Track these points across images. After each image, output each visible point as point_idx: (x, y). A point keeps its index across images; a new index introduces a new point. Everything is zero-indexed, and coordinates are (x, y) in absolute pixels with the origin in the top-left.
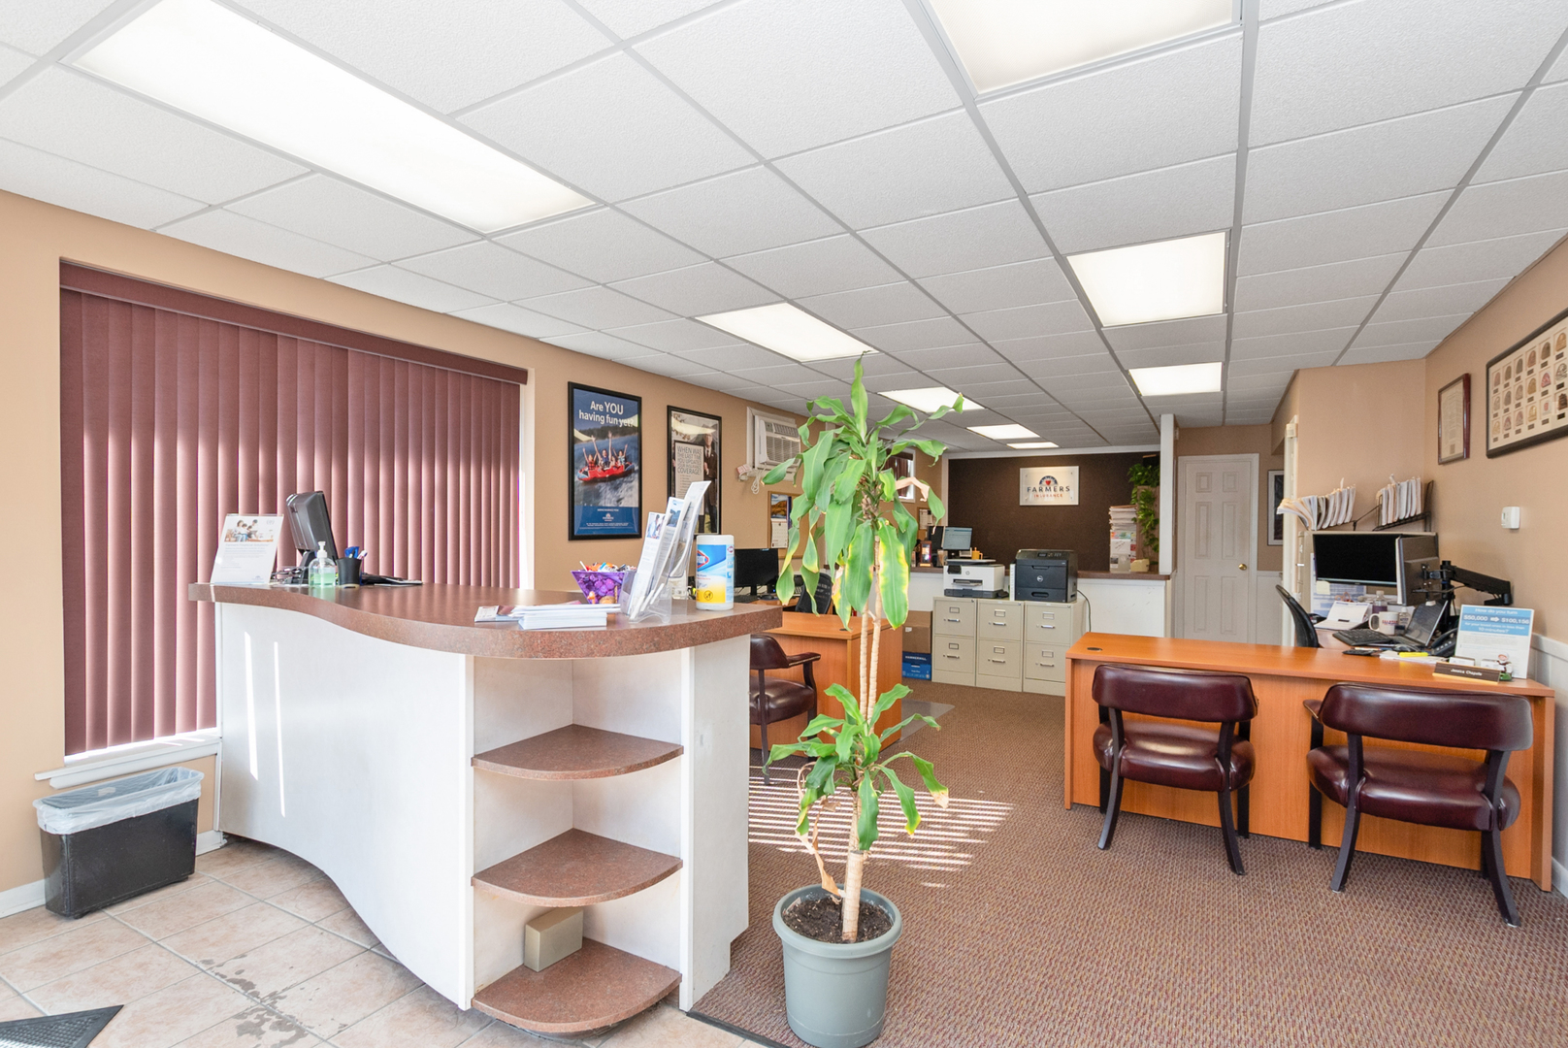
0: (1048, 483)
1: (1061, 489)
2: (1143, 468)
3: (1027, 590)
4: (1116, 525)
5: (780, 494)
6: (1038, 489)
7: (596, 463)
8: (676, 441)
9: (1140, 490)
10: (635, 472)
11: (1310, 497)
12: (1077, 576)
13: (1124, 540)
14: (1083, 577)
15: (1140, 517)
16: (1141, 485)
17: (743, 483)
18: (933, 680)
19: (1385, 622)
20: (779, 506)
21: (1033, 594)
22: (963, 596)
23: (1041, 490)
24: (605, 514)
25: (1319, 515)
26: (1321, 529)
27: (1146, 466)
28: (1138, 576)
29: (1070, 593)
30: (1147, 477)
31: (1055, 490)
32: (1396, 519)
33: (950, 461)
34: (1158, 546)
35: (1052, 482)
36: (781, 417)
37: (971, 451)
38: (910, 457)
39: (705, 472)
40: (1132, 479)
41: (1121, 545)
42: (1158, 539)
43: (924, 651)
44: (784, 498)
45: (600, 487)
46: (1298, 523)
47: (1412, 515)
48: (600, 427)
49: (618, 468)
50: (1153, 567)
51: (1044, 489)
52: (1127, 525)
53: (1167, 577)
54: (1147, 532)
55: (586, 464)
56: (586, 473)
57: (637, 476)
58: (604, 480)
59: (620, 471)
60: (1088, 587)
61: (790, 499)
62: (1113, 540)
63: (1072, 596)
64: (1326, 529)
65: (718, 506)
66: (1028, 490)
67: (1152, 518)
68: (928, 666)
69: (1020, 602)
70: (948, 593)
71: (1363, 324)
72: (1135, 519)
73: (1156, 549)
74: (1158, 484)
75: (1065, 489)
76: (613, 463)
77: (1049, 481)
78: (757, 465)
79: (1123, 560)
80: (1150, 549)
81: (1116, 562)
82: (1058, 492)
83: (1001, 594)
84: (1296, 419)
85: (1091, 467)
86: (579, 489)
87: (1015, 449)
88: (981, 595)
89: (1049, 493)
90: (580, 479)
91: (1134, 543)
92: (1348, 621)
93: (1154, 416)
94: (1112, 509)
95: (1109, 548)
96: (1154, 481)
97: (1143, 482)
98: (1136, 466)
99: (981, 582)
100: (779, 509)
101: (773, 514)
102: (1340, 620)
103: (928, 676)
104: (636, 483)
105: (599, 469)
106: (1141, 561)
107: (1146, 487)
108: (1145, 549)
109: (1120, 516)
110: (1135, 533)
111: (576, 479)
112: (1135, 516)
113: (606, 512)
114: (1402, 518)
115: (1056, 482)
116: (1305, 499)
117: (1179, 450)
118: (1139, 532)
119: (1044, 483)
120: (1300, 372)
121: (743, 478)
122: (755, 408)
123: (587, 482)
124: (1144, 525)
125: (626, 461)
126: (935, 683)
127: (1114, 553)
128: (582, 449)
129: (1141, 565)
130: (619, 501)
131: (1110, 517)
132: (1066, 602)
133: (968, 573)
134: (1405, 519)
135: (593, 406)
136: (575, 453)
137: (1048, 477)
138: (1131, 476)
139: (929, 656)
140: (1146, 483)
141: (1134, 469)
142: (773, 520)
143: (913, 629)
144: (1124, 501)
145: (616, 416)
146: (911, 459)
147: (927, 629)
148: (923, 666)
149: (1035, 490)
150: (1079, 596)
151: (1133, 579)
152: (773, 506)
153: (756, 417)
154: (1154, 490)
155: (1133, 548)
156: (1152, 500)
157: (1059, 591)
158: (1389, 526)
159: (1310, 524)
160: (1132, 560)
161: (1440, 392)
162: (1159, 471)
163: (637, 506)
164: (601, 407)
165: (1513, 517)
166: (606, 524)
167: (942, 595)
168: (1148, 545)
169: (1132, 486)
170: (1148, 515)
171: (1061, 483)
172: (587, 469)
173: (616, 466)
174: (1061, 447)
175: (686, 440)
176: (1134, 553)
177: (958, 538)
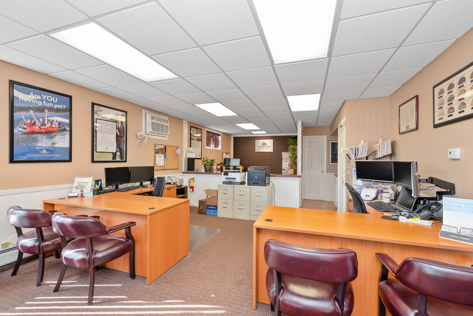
0: (264, 145)
1: (268, 147)
2: (292, 140)
3: (252, 182)
4: (284, 158)
5: (160, 145)
6: (261, 147)
7: (34, 124)
8: (97, 119)
9: (291, 147)
10: (67, 131)
11: (352, 147)
12: (270, 176)
13: (286, 163)
14: (272, 176)
15: (291, 155)
16: (291, 145)
17: (140, 140)
18: (218, 216)
19: (385, 198)
20: (160, 150)
21: (254, 183)
22: (229, 184)
23: (262, 147)
24: (42, 150)
25: (355, 154)
26: (356, 159)
27: (293, 139)
28: (291, 176)
29: (267, 182)
30: (293, 142)
31: (266, 147)
32: (383, 156)
33: (234, 137)
34: (297, 165)
35: (265, 145)
36: (160, 115)
37: (240, 134)
38: (220, 135)
39: (117, 134)
40: (289, 143)
41: (286, 164)
42: (297, 163)
43: (215, 205)
44: (163, 147)
45: (37, 136)
46: (346, 156)
47: (388, 154)
49: (53, 128)
50: (295, 172)
51: (263, 147)
52: (287, 158)
53: (300, 176)
54: (293, 160)
55: (25, 124)
56: (24, 129)
57: (68, 132)
58: (40, 133)
59: (54, 130)
60: (274, 180)
61: (165, 147)
62: (283, 163)
63: (268, 184)
64: (358, 159)
65: (125, 148)
66: (258, 147)
67: (295, 156)
68: (216, 210)
69: (249, 186)
70: (224, 183)
71: (379, 73)
72: (290, 156)
73: (296, 166)
74: (297, 145)
75: (269, 147)
76: (49, 125)
77: (264, 144)
78: (147, 133)
79: (286, 169)
80: (294, 166)
81: (284, 170)
82: (267, 147)
83: (243, 183)
84: (345, 119)
85: (277, 140)
87: (253, 134)
88: (235, 183)
89: (264, 148)
90: (19, 131)
91: (289, 164)
92: (369, 196)
93: (295, 121)
94: (283, 153)
95: (282, 165)
96: (296, 144)
97: (292, 144)
98: (290, 139)
99: (235, 179)
100: (159, 151)
101: (157, 152)
102: (366, 196)
103: (216, 214)
105: (36, 128)
106: (291, 170)
107: (293, 146)
108: (293, 166)
109: (286, 156)
110: (290, 161)
112: (290, 155)
113: (43, 149)
114: (385, 155)
115: (266, 145)
116: (350, 148)
117: (303, 134)
118: (291, 160)
119: (263, 145)
120: (346, 101)
121: (140, 137)
122: (147, 110)
124: (292, 158)
125: (59, 125)
126: (218, 217)
127: (283, 167)
129: (291, 171)
131: (282, 156)
132: (265, 186)
133: (231, 175)
134: (386, 155)
137: (264, 143)
138: (288, 142)
139: (216, 207)
140: (293, 145)
141: (289, 140)
142: (156, 155)
143: (211, 196)
144: (286, 150)
145: (53, 102)
146: (220, 136)
147: (216, 196)
148: (215, 210)
149: (260, 147)
150: (271, 183)
151: (289, 177)
152: (156, 150)
153: (147, 113)
154: (295, 147)
155: (289, 165)
156: (295, 150)
157: (263, 182)
158: (380, 158)
159: (352, 157)
160: (289, 169)
161: (400, 106)
162: (297, 141)
163: (68, 146)
165: (457, 153)
166: (42, 155)
167: (221, 184)
168: (294, 165)
169: (288, 145)
170: (293, 155)
171: (268, 145)
172: (25, 127)
173: (51, 127)
174: (268, 133)
175: (104, 119)
176: (289, 167)
177: (235, 162)
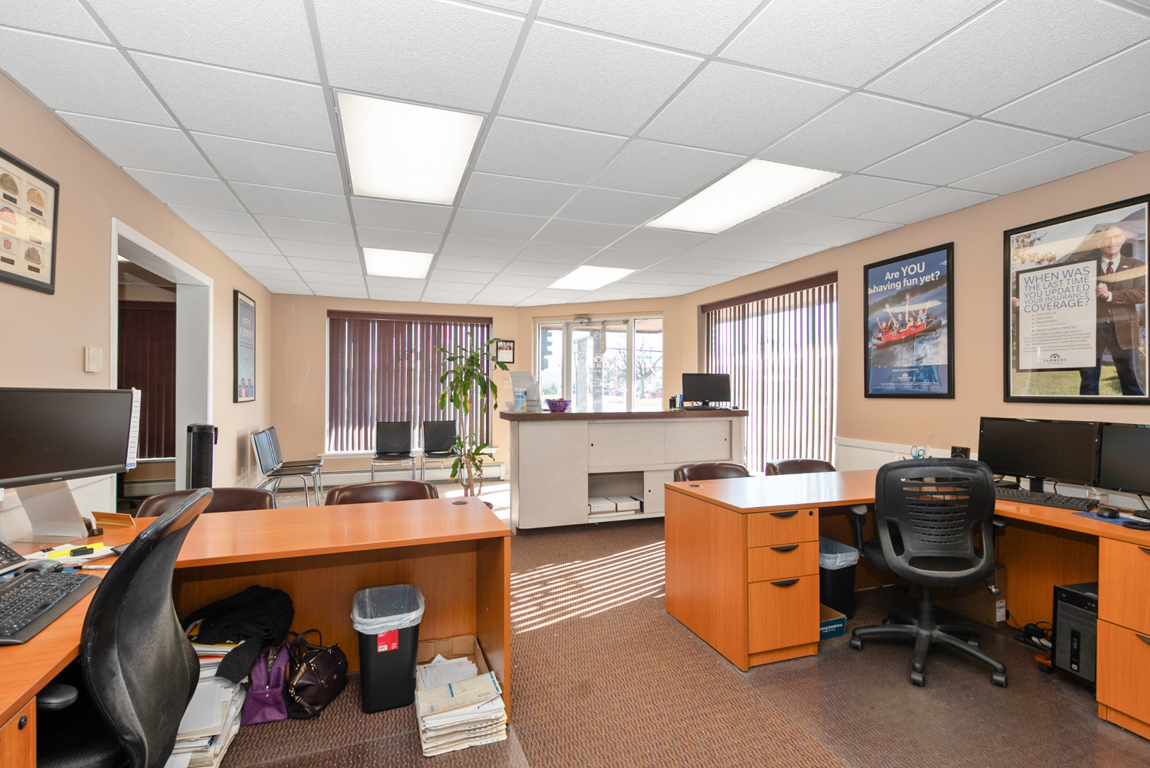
7: (891, 328)
8: (1020, 273)
10: (943, 327)
24: (901, 374)
39: (1101, 299)
45: (895, 349)
48: (895, 293)
49: (917, 327)
55: (880, 331)
56: (879, 339)
57: (945, 330)
58: (899, 342)
59: (920, 329)
76: (911, 324)
86: (873, 354)
90: (874, 345)
104: (944, 339)
105: (895, 333)
111: (870, 345)
113: (903, 373)
123: (879, 347)
125: (928, 318)
128: (876, 318)
130: (919, 359)
135: (888, 276)
136: (869, 324)
145: (918, 275)
163: (947, 362)
164: (897, 275)
166: (901, 383)
172: (880, 335)
173: (914, 326)
175: (1046, 263)
